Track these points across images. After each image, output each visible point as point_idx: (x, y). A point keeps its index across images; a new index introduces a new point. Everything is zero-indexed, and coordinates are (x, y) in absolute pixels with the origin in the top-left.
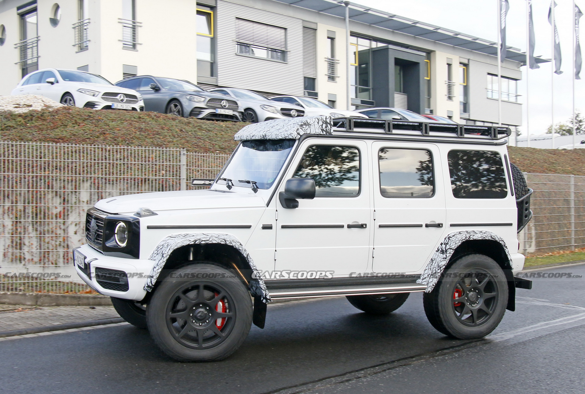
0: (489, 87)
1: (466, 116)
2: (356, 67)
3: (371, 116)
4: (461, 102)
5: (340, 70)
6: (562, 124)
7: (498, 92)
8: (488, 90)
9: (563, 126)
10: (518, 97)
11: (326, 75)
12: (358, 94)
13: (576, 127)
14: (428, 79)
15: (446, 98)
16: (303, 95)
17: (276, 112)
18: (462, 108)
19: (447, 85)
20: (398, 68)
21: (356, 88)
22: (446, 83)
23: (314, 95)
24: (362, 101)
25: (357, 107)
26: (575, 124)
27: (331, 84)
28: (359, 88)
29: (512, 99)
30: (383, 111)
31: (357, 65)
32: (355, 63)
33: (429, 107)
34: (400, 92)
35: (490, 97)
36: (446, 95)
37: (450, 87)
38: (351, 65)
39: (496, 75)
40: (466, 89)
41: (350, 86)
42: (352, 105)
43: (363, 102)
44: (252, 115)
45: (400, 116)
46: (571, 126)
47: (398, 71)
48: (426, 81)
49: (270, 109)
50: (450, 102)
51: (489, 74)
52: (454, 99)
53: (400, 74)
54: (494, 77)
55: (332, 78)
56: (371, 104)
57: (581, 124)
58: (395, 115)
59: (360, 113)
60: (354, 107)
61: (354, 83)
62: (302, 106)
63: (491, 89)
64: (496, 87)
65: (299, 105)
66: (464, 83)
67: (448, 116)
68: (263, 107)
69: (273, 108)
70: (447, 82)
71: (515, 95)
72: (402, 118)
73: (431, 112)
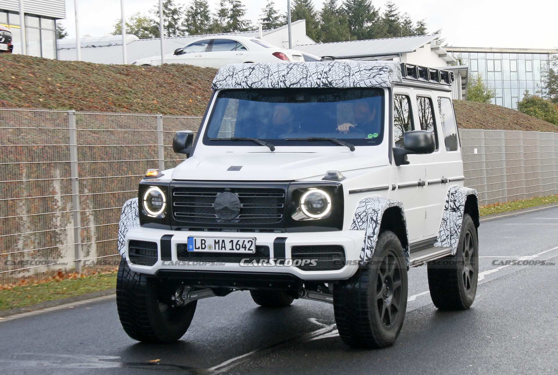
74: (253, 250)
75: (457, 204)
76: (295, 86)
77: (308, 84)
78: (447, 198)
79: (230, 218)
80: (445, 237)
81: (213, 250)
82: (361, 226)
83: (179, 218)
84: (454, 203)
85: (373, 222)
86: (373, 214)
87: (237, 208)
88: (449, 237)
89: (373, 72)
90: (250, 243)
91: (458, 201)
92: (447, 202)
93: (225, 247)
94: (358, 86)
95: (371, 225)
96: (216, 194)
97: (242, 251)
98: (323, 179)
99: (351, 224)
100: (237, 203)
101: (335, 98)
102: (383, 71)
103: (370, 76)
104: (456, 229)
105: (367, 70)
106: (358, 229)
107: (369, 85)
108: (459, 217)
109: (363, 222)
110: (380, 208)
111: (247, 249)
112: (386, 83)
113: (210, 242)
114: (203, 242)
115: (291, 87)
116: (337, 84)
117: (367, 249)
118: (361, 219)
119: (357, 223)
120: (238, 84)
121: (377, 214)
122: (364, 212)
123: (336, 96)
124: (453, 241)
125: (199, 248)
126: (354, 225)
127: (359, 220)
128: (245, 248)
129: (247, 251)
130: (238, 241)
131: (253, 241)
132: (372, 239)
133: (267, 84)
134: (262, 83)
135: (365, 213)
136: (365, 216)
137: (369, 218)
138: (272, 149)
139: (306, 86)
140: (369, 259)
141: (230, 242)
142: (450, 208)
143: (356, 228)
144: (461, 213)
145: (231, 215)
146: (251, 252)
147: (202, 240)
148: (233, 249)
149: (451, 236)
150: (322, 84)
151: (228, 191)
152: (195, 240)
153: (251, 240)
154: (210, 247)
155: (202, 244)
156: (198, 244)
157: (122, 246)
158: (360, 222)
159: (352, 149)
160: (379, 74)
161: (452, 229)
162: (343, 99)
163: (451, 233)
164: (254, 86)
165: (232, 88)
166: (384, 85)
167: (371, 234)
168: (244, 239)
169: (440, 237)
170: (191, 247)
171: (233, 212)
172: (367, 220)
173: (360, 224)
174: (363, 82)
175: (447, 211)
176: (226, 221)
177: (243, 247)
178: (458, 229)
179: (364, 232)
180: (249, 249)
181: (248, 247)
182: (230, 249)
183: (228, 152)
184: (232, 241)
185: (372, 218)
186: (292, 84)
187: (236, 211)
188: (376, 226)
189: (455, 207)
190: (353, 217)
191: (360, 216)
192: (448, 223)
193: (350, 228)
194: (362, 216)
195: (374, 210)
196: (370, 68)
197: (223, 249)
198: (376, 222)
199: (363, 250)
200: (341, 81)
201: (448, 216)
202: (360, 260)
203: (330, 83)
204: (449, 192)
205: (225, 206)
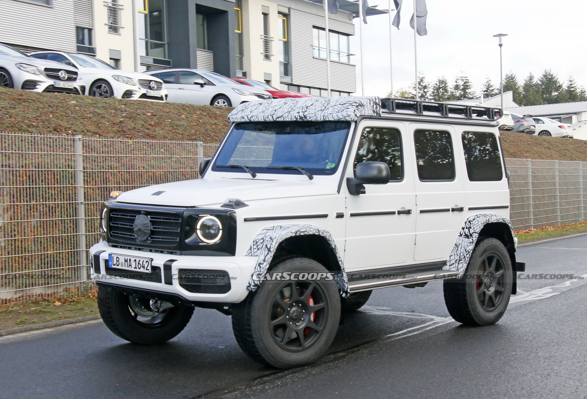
0: (316, 43)
1: (287, 80)
2: (146, 15)
3: (167, 79)
4: (280, 62)
5: (125, 18)
6: (404, 91)
7: (326, 50)
8: (314, 47)
9: (405, 93)
10: (351, 57)
11: (105, 24)
12: (150, 51)
13: (420, 95)
14: (240, 32)
15: (262, 57)
16: (75, 50)
17: (38, 73)
18: (283, 70)
19: (263, 40)
20: (201, 17)
21: (147, 42)
22: (261, 38)
23: (91, 51)
24: (154, 59)
25: (149, 68)
26: (418, 90)
27: (113, 36)
28: (151, 43)
29: (344, 59)
30: (182, 73)
31: (147, 12)
32: (145, 10)
33: (241, 68)
34: (204, 48)
35: (316, 56)
36: (262, 53)
37: (267, 43)
38: (139, 12)
39: (324, 29)
40: (287, 46)
41: (138, 40)
42: (142, 64)
43: (156, 61)
44: (5, 76)
45: (203, 79)
46: (414, 92)
47: (201, 22)
48: (237, 35)
49: (29, 68)
50: (267, 62)
51: (314, 27)
52: (272, 58)
53: (203, 25)
54: (321, 31)
55: (114, 28)
56: (167, 63)
57: (426, 90)
58: (199, 78)
59: (153, 75)
60: (144, 68)
61: (144, 37)
62: (74, 66)
63: (318, 46)
64: (323, 44)
65: (70, 64)
66: (284, 38)
67: (265, 80)
68: (20, 66)
69: (34, 68)
70: (263, 37)
71: (346, 54)
72: (206, 82)
73: (244, 74)
74: (149, 271)
75: (471, 231)
76: (279, 120)
77: (289, 117)
78: (464, 225)
79: (143, 239)
80: (453, 261)
81: (124, 268)
82: (255, 252)
83: (114, 236)
84: (469, 230)
85: (266, 249)
86: (268, 242)
87: (148, 230)
88: (458, 261)
89: (345, 106)
90: (147, 263)
91: (472, 228)
92: (463, 228)
93: (131, 265)
94: (327, 119)
95: (264, 252)
96: (135, 216)
97: (142, 270)
98: (222, 206)
99: (246, 250)
100: (148, 225)
101: (317, 131)
102: (352, 105)
103: (340, 110)
104: (465, 254)
106: (252, 256)
107: (336, 118)
108: (471, 243)
109: (258, 249)
110: (277, 236)
111: (145, 269)
112: (350, 116)
113: (122, 260)
114: (118, 259)
116: (310, 117)
118: (257, 246)
119: (252, 249)
120: (244, 118)
121: (272, 241)
122: (262, 239)
123: (317, 129)
124: (460, 266)
125: (115, 265)
126: (250, 251)
127: (255, 247)
128: (144, 267)
129: (145, 271)
130: (140, 260)
131: (149, 262)
132: (261, 265)
133: (261, 119)
134: (257, 117)
135: (262, 241)
136: (262, 243)
137: (264, 245)
138: (254, 176)
139: (287, 119)
140: (256, 285)
142: (464, 234)
143: (251, 254)
144: (473, 240)
145: (144, 236)
146: (147, 271)
147: (117, 257)
148: (136, 268)
149: (460, 260)
150: (299, 118)
151: (143, 214)
152: (113, 256)
153: (148, 260)
154: (122, 265)
155: (117, 261)
156: (115, 262)
159: (311, 178)
160: (347, 108)
161: (462, 254)
162: (323, 131)
163: (460, 258)
166: (348, 119)
167: (262, 261)
168: (143, 259)
169: (450, 261)
170: (110, 263)
171: (145, 234)
172: (262, 247)
173: (255, 250)
174: (331, 116)
175: (461, 238)
177: (142, 267)
178: (467, 255)
179: (257, 258)
180: (147, 269)
181: (146, 266)
182: (135, 268)
184: (135, 260)
185: (266, 246)
186: (278, 118)
187: (147, 233)
188: (268, 254)
189: (468, 234)
190: (251, 243)
191: (257, 243)
192: (459, 249)
193: (245, 253)
194: (258, 243)
195: (271, 238)
196: (345, 102)
197: (130, 267)
198: (269, 250)
199: (252, 275)
200: (314, 115)
201: (461, 242)
202: (248, 285)
203: (305, 117)
204: (468, 219)
205: (139, 227)
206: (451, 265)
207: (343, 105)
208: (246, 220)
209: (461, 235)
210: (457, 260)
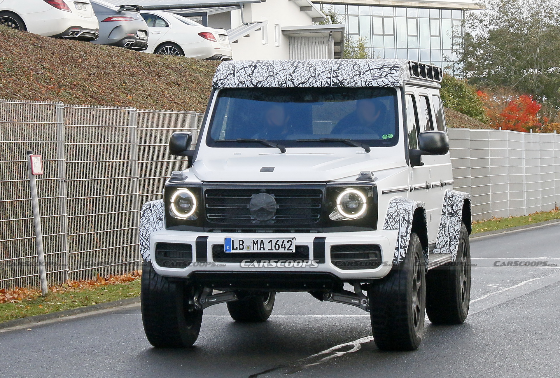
74: (293, 250)
75: (455, 209)
76: (304, 85)
77: (318, 83)
78: (444, 202)
79: (266, 219)
80: (444, 243)
81: (251, 251)
82: (393, 225)
83: (212, 219)
84: (452, 208)
85: (405, 222)
86: (404, 214)
87: (274, 208)
88: (448, 243)
89: (384, 71)
90: (290, 242)
91: (455, 205)
92: (445, 206)
93: (263, 247)
94: (370, 85)
95: (403, 225)
96: (251, 196)
97: (281, 251)
98: (357, 179)
99: (384, 224)
100: (273, 204)
101: (344, 98)
102: (395, 70)
103: (381, 75)
104: (455, 234)
105: (377, 69)
106: (391, 229)
107: (381, 84)
108: (458, 222)
109: (395, 222)
110: (411, 207)
111: (286, 249)
112: (399, 82)
113: (248, 243)
114: (241, 243)
115: (300, 86)
116: (348, 83)
117: (401, 248)
118: (394, 219)
119: (389, 223)
120: (242, 83)
122: (395, 212)
123: (345, 96)
124: (453, 247)
125: (237, 249)
126: (387, 225)
127: (391, 220)
128: (285, 248)
129: (287, 251)
130: (278, 241)
131: (293, 241)
132: (405, 238)
133: (274, 83)
134: (268, 82)
135: (396, 214)
136: (397, 216)
137: (401, 218)
138: (283, 151)
139: (315, 85)
140: (403, 258)
141: (269, 242)
142: (447, 213)
143: (389, 228)
144: (459, 218)
145: (267, 215)
146: (291, 252)
147: (240, 241)
148: (272, 249)
149: (450, 242)
150: (332, 83)
151: (263, 192)
152: (233, 241)
153: (291, 240)
154: (248, 248)
155: (240, 245)
156: (236, 245)
157: (145, 250)
158: (392, 222)
159: (368, 151)
160: (391, 73)
161: (451, 234)
162: (352, 98)
163: (450, 238)
164: (260, 85)
165: (235, 87)
166: (397, 84)
167: (404, 234)
168: (284, 239)
169: (439, 243)
170: (228, 248)
171: (269, 213)
172: (399, 219)
174: (375, 81)
175: (445, 216)
176: (261, 221)
177: (282, 247)
178: (457, 235)
179: (397, 231)
180: (288, 249)
181: (287, 247)
182: (269, 250)
183: (236, 154)
184: (271, 241)
185: (404, 218)
186: (301, 83)
187: (272, 212)
188: (408, 226)
189: (452, 212)
190: (385, 217)
191: (392, 216)
192: (447, 229)
193: (383, 227)
194: (394, 216)
195: (405, 210)
196: (381, 66)
197: (262, 249)
198: (408, 221)
199: (397, 249)
200: (352, 80)
201: (446, 221)
202: (394, 258)
203: (341, 82)
204: (446, 195)
205: (261, 206)
206: (442, 248)
207: (380, 69)
208: (383, 193)
209: (444, 214)
210: (447, 241)
